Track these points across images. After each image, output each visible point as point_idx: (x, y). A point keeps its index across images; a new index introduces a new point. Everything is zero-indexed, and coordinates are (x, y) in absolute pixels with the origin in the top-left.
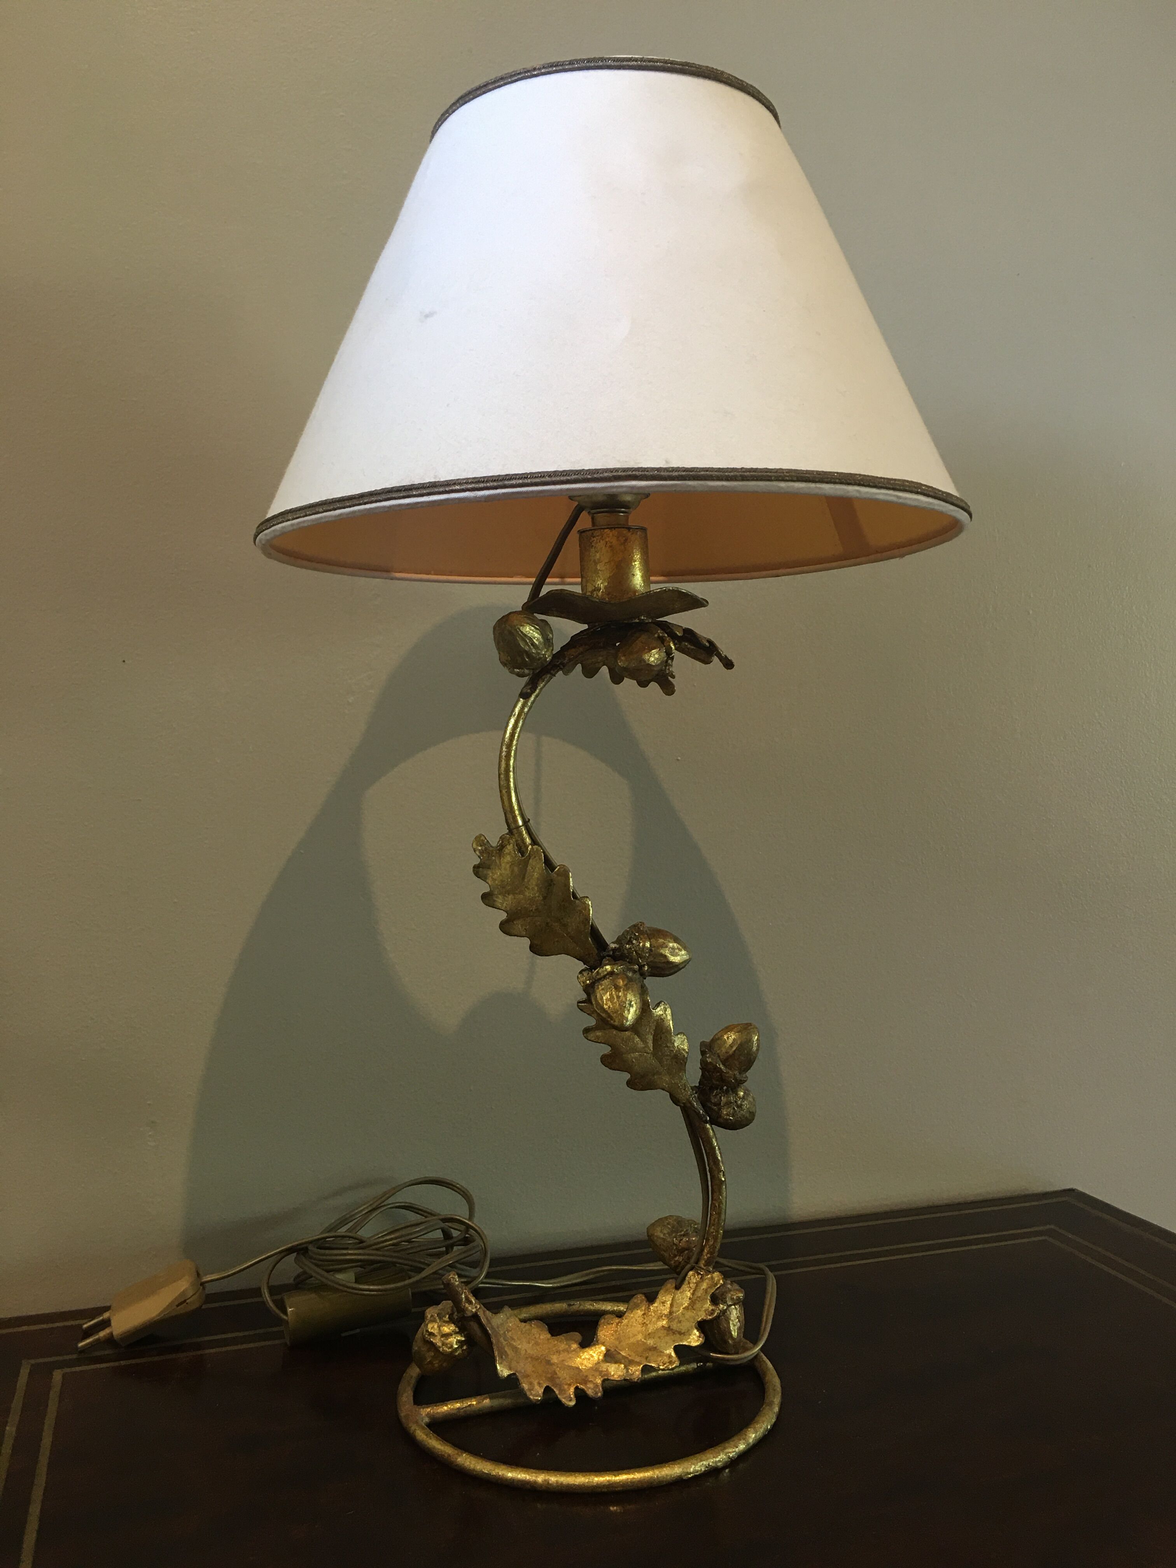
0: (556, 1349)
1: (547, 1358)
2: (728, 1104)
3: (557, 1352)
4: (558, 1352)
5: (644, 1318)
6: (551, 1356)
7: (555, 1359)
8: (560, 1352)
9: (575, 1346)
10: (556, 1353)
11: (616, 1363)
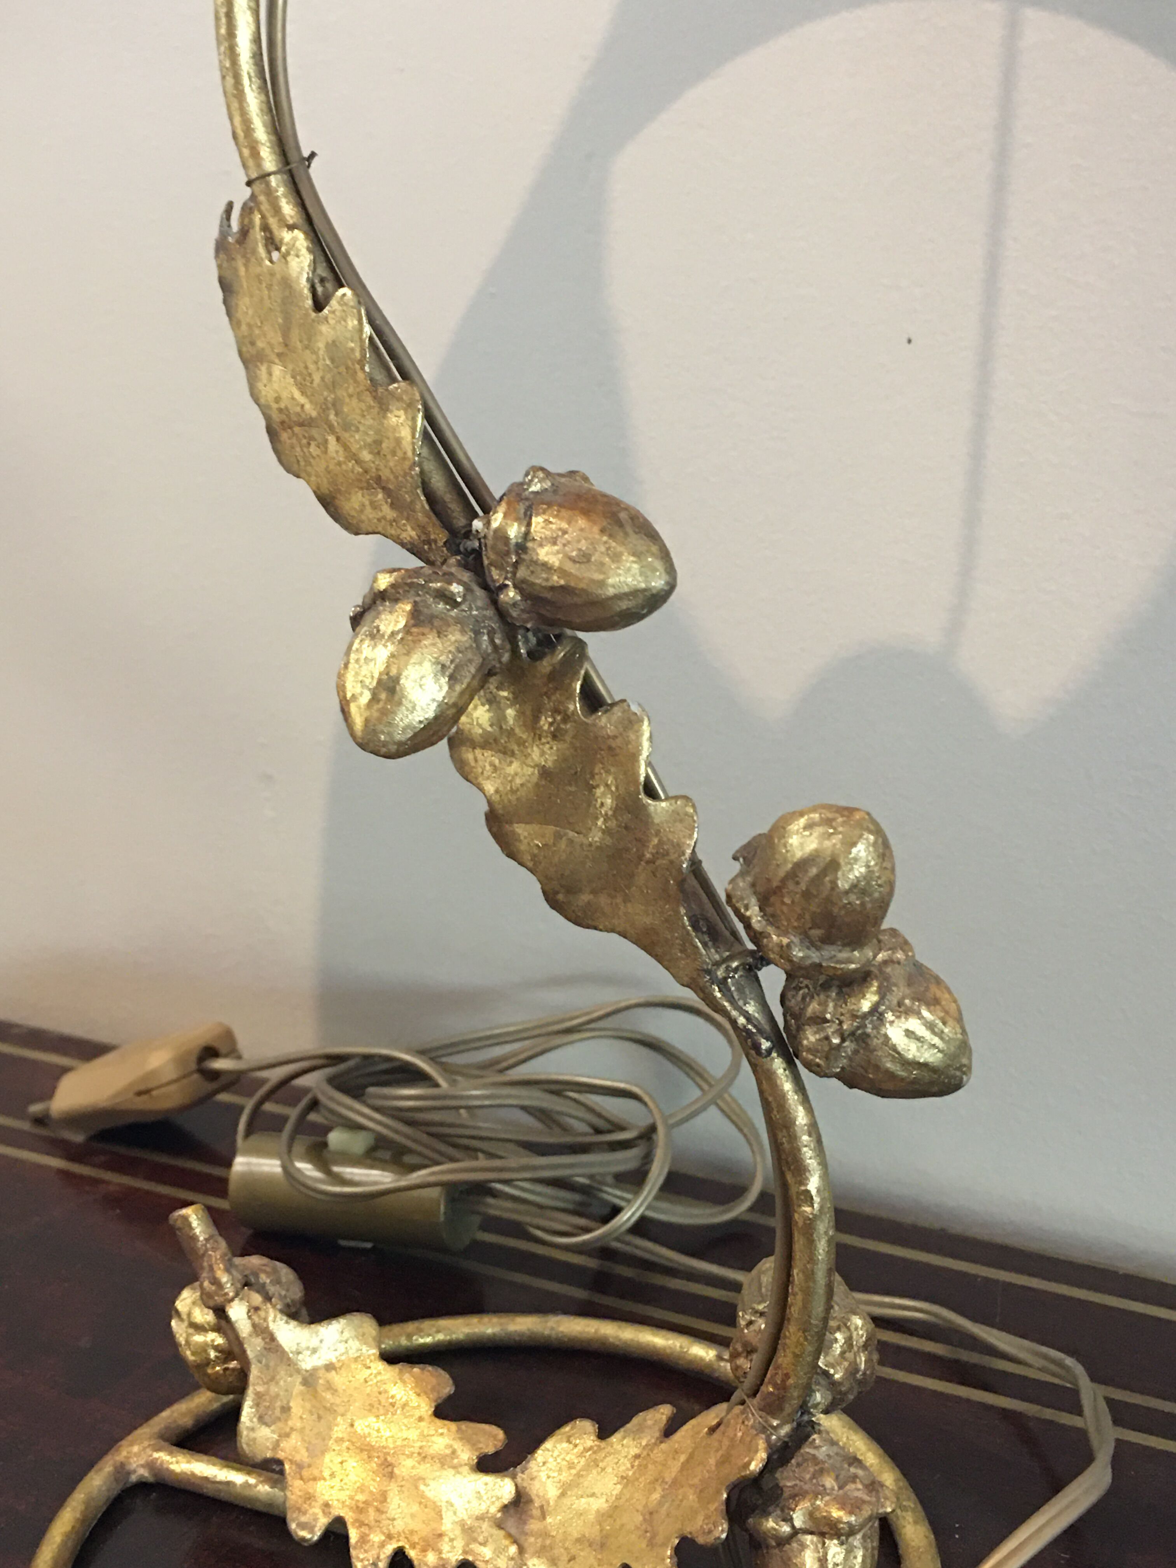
0: (421, 1448)
1: (389, 1459)
2: (820, 1021)
3: (419, 1454)
4: (423, 1457)
5: (632, 1467)
6: (402, 1457)
7: (406, 1467)
8: (425, 1457)
9: (467, 1455)
10: (416, 1455)
11: (509, 1535)
